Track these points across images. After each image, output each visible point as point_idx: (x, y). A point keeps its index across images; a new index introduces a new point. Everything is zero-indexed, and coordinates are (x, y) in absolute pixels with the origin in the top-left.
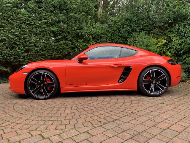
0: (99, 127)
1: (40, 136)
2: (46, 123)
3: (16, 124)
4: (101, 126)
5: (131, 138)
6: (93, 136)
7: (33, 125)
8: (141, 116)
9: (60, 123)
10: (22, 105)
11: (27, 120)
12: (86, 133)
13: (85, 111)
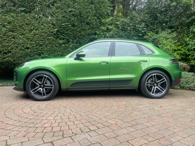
0: (67, 138)
4: (70, 137)
7: (7, 130)
8: (122, 128)
9: (34, 130)
10: (15, 109)
11: (6, 124)
12: (50, 143)
13: (68, 118)
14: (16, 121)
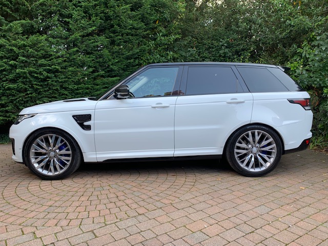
0: (111, 225)
1: (31, 235)
2: (48, 216)
3: (10, 216)
4: (115, 223)
5: (141, 243)
6: (96, 237)
7: (30, 218)
8: (179, 210)
9: (66, 216)
11: (26, 210)
12: (91, 232)
13: (108, 198)
14: (36, 205)
